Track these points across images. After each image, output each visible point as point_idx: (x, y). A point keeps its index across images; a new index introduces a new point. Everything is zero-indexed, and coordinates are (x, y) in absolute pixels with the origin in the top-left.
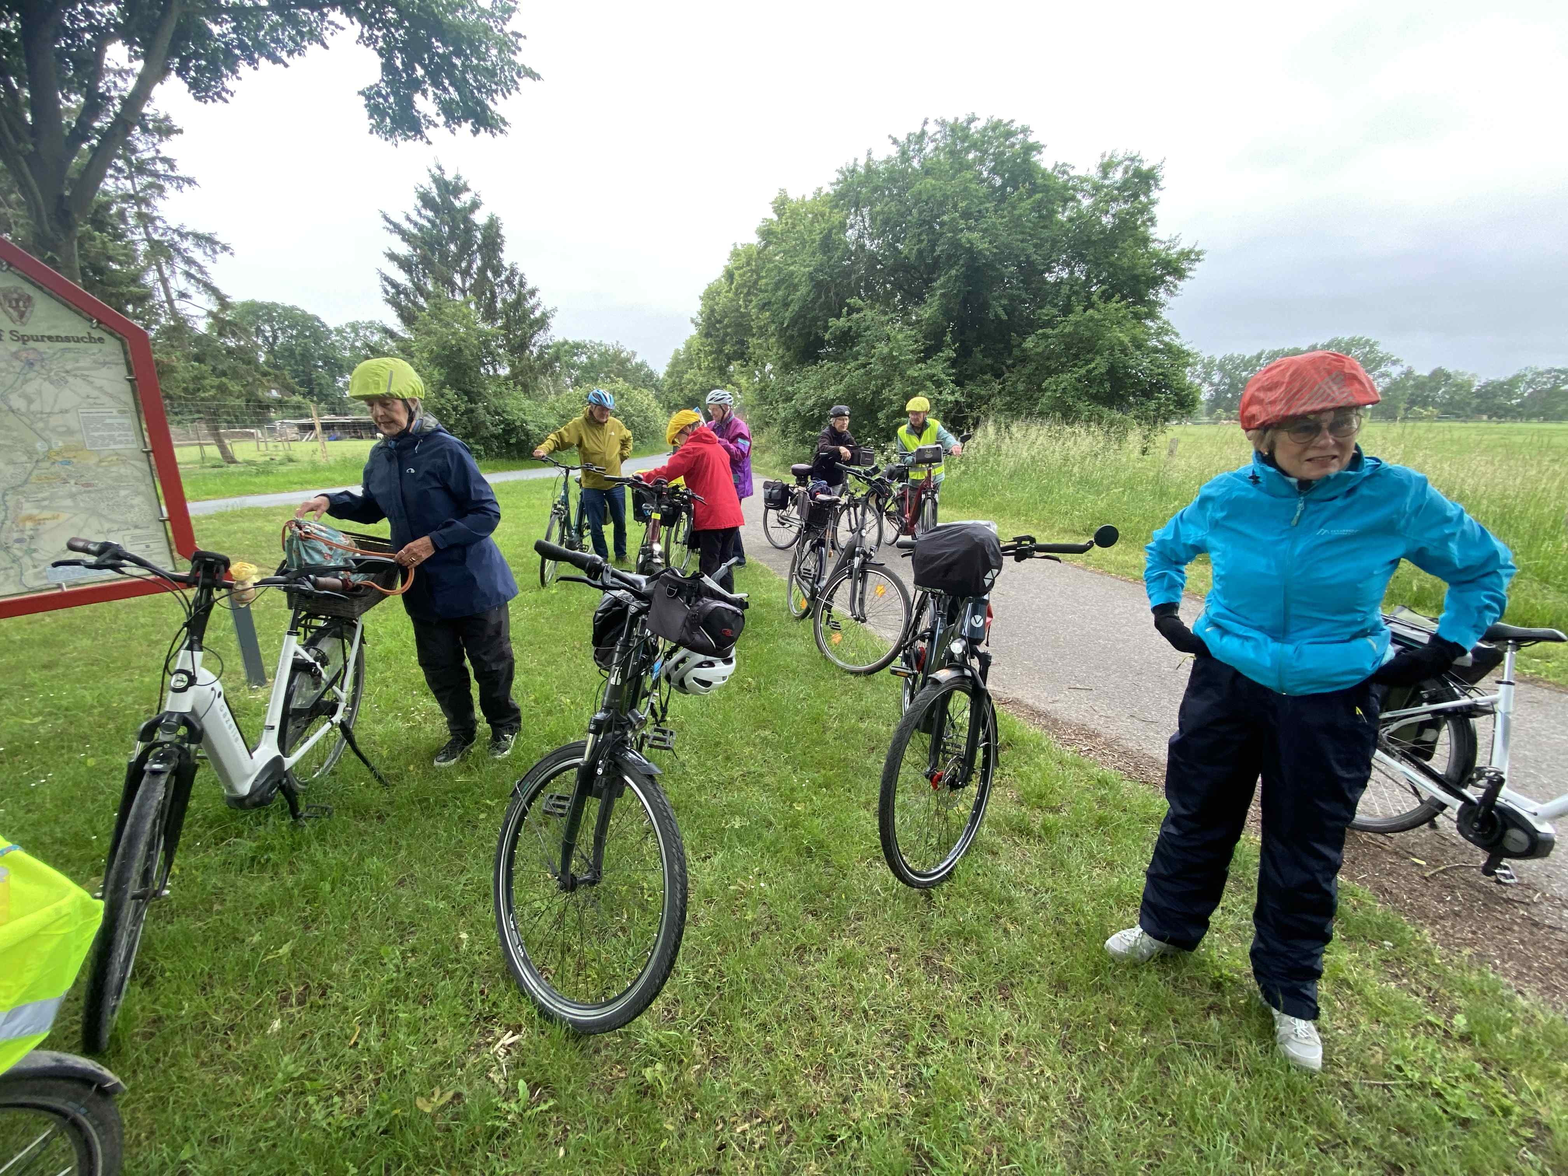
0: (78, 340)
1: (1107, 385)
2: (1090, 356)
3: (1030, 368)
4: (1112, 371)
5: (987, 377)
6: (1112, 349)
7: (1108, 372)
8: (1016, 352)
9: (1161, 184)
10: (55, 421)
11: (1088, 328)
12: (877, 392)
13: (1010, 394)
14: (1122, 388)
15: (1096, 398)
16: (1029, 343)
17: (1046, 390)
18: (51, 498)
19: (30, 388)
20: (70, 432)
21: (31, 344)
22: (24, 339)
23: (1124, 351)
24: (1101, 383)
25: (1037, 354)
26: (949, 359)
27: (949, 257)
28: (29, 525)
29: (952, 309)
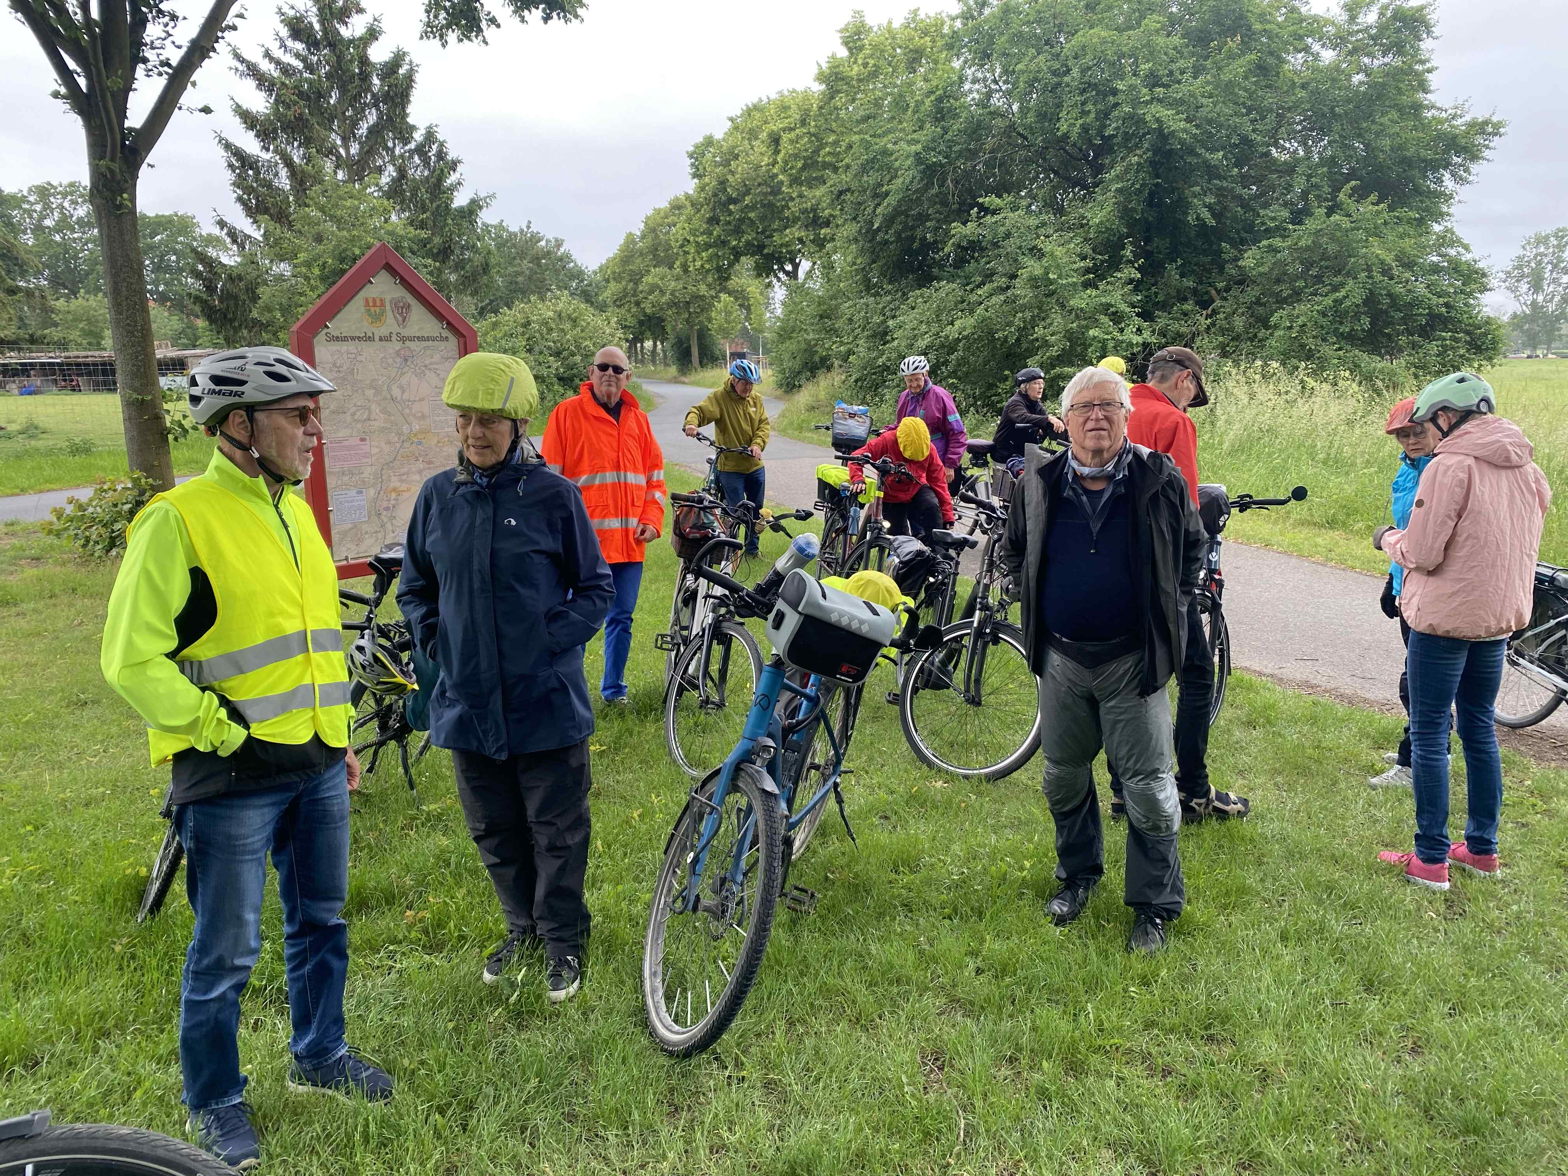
0: (434, 339)
1: (1366, 322)
2: (1339, 279)
3: (1252, 293)
4: (1371, 300)
5: (1187, 307)
6: (1369, 269)
7: (1366, 302)
8: (1230, 269)
9: (1436, 31)
10: (416, 407)
11: (1333, 238)
12: (1025, 330)
13: (1223, 331)
14: (1388, 324)
15: (1351, 338)
16: (1250, 259)
17: (1276, 327)
18: (407, 473)
19: (404, 380)
20: (423, 417)
21: (408, 343)
22: (403, 339)
23: (1386, 272)
24: (1357, 317)
25: (1261, 274)
26: (1131, 281)
27: (1127, 137)
28: (393, 495)
29: (1134, 210)
